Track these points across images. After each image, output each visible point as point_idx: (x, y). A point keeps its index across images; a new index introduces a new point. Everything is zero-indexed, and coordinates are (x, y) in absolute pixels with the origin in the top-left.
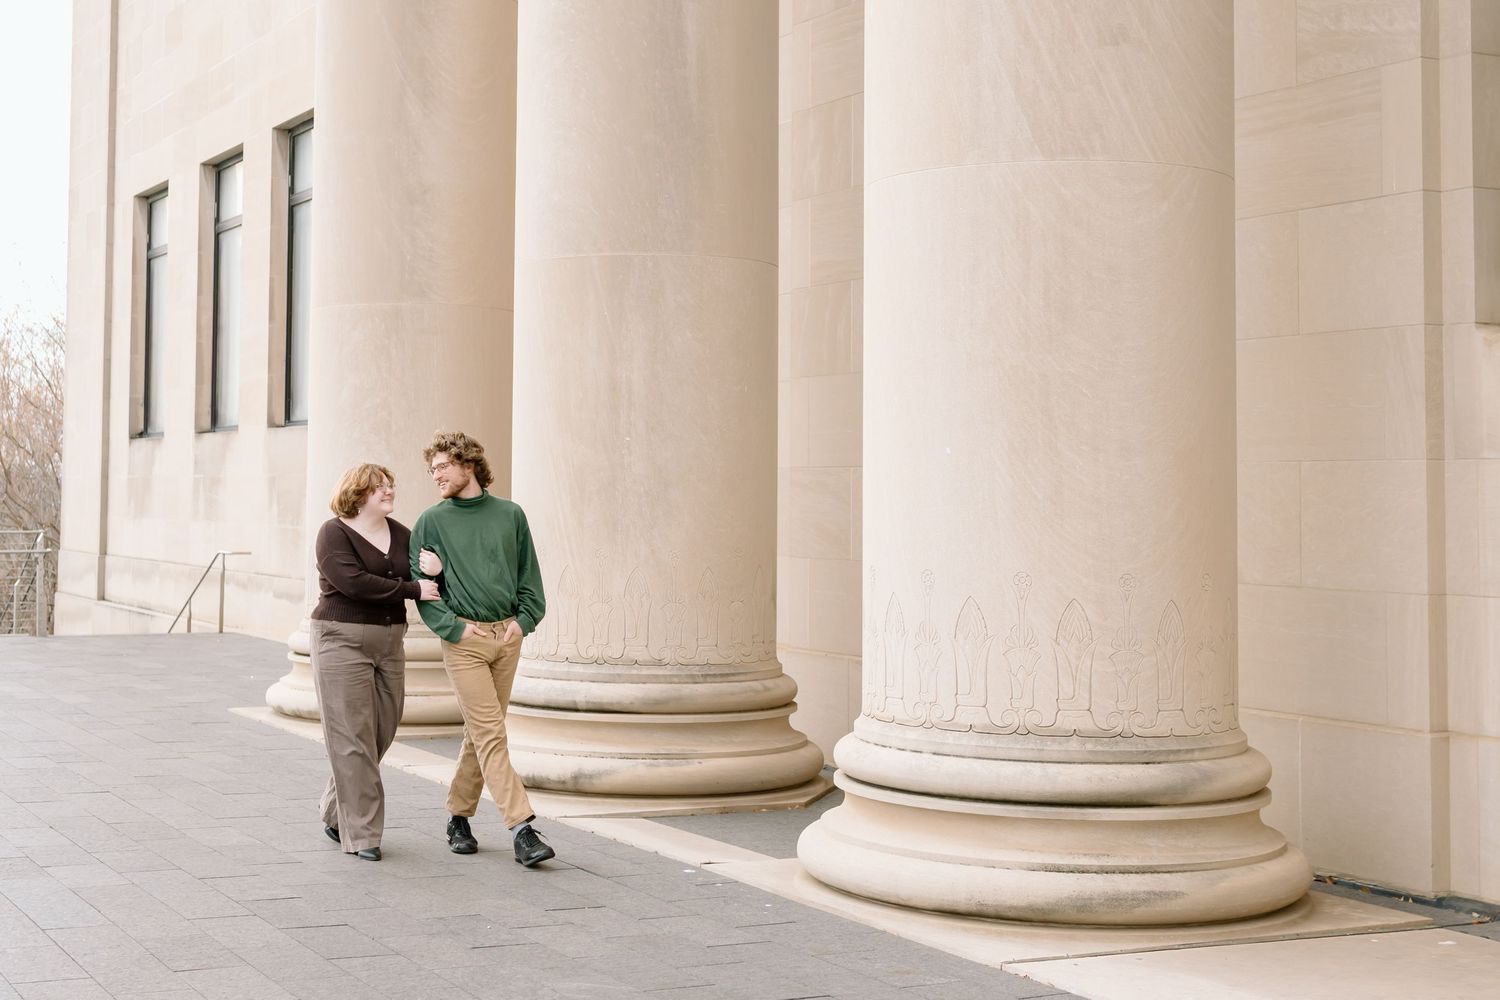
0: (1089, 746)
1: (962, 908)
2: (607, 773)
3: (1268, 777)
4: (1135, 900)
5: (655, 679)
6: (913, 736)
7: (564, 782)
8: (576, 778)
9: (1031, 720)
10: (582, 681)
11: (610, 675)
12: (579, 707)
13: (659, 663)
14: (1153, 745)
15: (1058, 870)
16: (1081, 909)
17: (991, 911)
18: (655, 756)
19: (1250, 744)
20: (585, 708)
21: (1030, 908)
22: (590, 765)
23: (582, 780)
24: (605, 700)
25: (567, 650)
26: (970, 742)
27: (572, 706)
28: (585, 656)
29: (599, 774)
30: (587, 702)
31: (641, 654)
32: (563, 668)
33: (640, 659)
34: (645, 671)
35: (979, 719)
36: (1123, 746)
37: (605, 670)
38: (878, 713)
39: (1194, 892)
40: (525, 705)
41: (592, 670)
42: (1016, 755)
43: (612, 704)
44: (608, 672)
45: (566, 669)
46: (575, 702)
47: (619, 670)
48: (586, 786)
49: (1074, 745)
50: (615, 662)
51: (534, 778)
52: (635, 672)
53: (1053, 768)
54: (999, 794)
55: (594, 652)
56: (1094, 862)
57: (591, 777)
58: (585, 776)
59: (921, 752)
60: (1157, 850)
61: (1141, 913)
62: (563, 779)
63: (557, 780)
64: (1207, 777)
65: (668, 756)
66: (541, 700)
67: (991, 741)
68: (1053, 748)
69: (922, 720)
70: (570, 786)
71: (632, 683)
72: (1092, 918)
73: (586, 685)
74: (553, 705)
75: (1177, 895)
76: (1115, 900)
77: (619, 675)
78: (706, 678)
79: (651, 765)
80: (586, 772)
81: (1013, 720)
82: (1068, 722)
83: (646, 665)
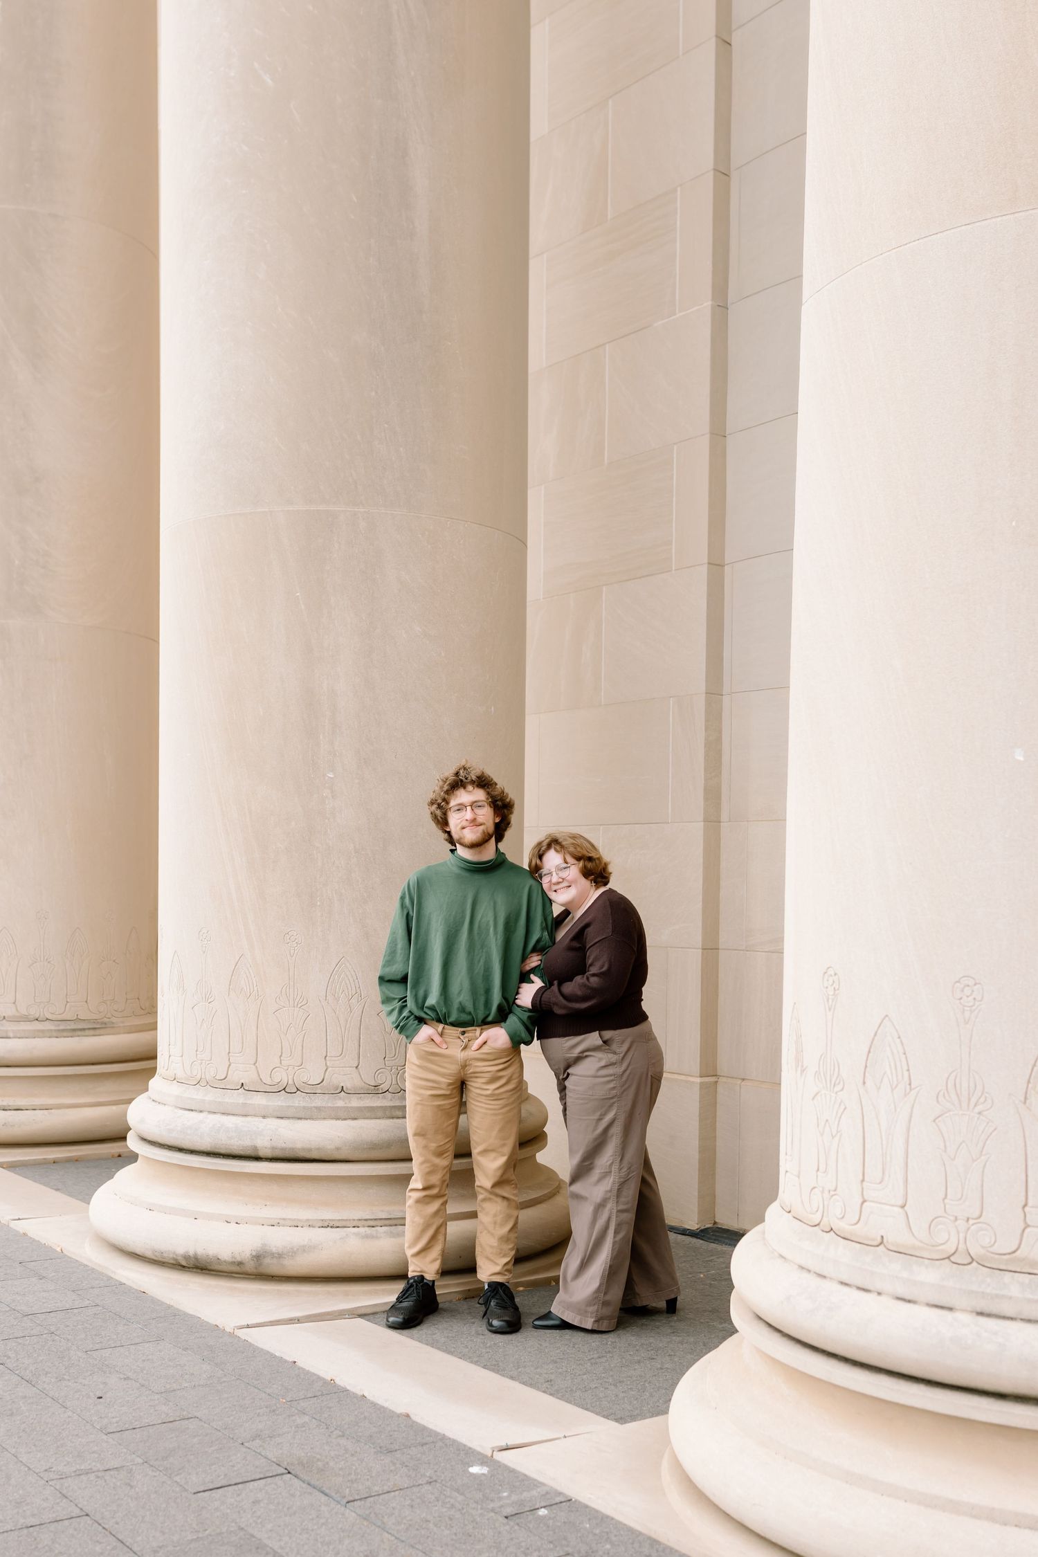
2: (304, 1249)
5: (371, 1113)
6: (929, 1277)
7: (240, 1264)
8: (258, 1257)
10: (264, 1117)
11: (304, 1107)
12: (261, 1154)
20: (269, 1154)
22: (279, 1239)
23: (267, 1261)
24: (299, 1145)
27: (249, 1153)
28: (268, 1081)
29: (293, 1253)
30: (273, 1148)
31: (349, 1079)
32: (238, 1098)
33: (348, 1085)
34: (355, 1102)
37: (299, 1101)
38: (840, 1225)
40: (181, 1150)
41: (280, 1101)
43: (310, 1150)
44: (303, 1104)
45: (241, 1100)
46: (255, 1148)
47: (318, 1101)
48: (272, 1267)
50: (312, 1091)
51: (196, 1258)
52: (340, 1103)
55: (281, 1077)
57: (280, 1256)
58: (272, 1255)
59: (950, 1309)
62: (239, 1259)
63: (231, 1260)
66: (205, 1145)
69: (950, 1248)
70: (250, 1267)
71: (338, 1119)
73: (273, 1123)
74: (223, 1151)
77: (318, 1109)
79: (367, 1237)
80: (274, 1250)
83: (356, 1093)
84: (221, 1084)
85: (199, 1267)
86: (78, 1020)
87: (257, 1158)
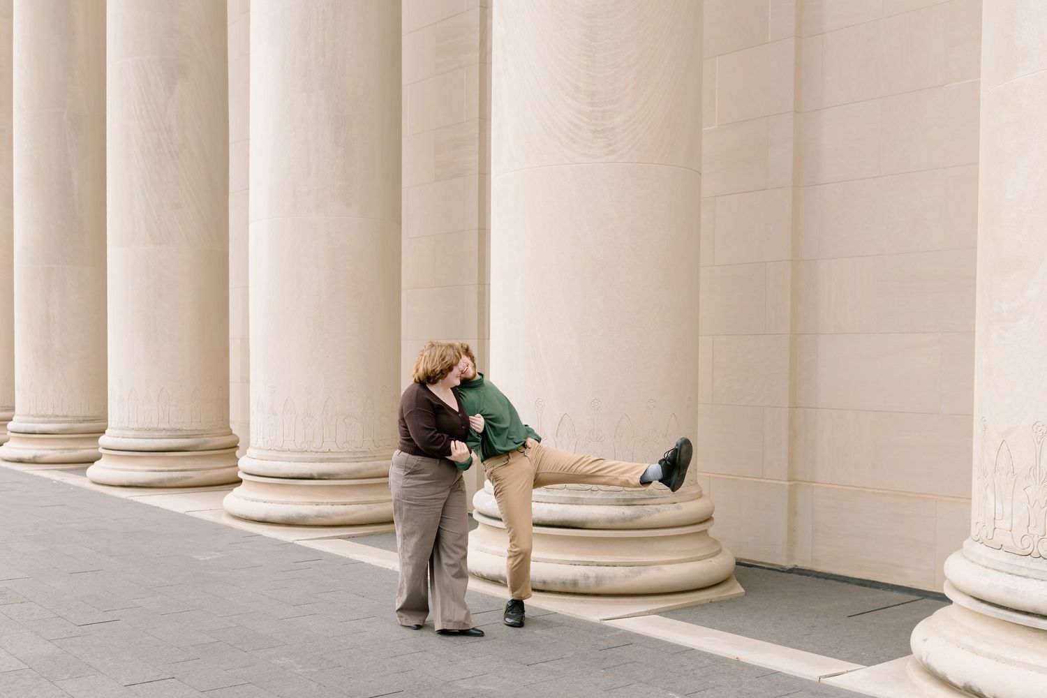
0: (168, 433)
1: (126, 484)
2: (46, 455)
3: (238, 441)
4: (177, 479)
5: (65, 422)
8: (34, 458)
9: (151, 426)
10: (38, 423)
11: (48, 421)
13: (67, 416)
14: (189, 433)
15: (155, 471)
16: (160, 483)
17: (133, 484)
18: (64, 449)
19: (233, 432)
21: (145, 483)
22: (39, 453)
25: (33, 412)
26: (133, 433)
28: (39, 414)
29: (43, 456)
31: (59, 412)
32: (31, 419)
33: (59, 415)
34: (61, 419)
35: (135, 426)
36: (179, 433)
37: (46, 419)
38: (112, 427)
39: (197, 476)
41: (41, 419)
42: (146, 437)
47: (51, 419)
49: (163, 433)
50: (50, 416)
52: (57, 419)
53: (155, 440)
54: (139, 448)
55: (42, 413)
56: (167, 469)
57: (39, 457)
58: (37, 458)
60: (188, 465)
61: (179, 483)
62: (28, 458)
64: (206, 442)
65: (69, 449)
66: (23, 431)
67: (138, 433)
68: (156, 434)
70: (32, 460)
71: (54, 423)
72: (164, 485)
73: (40, 424)
75: (191, 477)
76: (171, 480)
77: (51, 421)
78: (84, 421)
81: (146, 426)
82: (162, 426)
83: (61, 416)
84: (28, 415)
85: (20, 461)
86: (8, 407)
87: (36, 434)
